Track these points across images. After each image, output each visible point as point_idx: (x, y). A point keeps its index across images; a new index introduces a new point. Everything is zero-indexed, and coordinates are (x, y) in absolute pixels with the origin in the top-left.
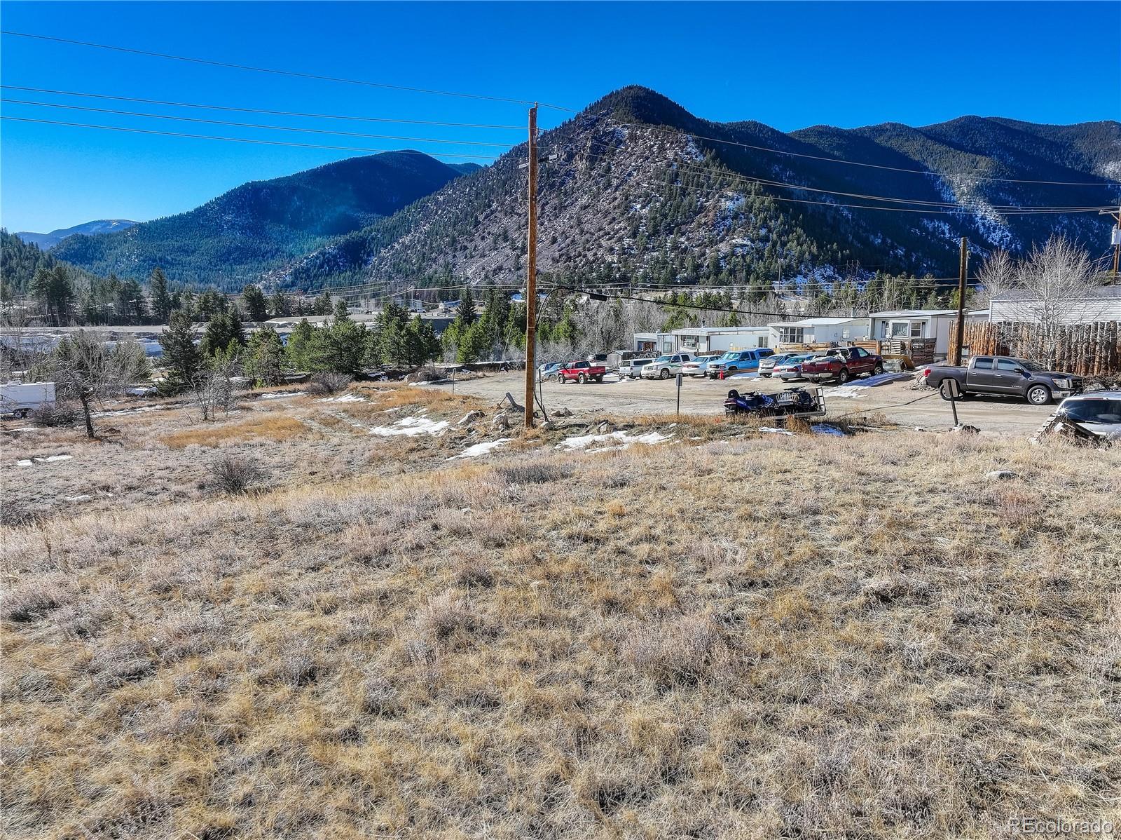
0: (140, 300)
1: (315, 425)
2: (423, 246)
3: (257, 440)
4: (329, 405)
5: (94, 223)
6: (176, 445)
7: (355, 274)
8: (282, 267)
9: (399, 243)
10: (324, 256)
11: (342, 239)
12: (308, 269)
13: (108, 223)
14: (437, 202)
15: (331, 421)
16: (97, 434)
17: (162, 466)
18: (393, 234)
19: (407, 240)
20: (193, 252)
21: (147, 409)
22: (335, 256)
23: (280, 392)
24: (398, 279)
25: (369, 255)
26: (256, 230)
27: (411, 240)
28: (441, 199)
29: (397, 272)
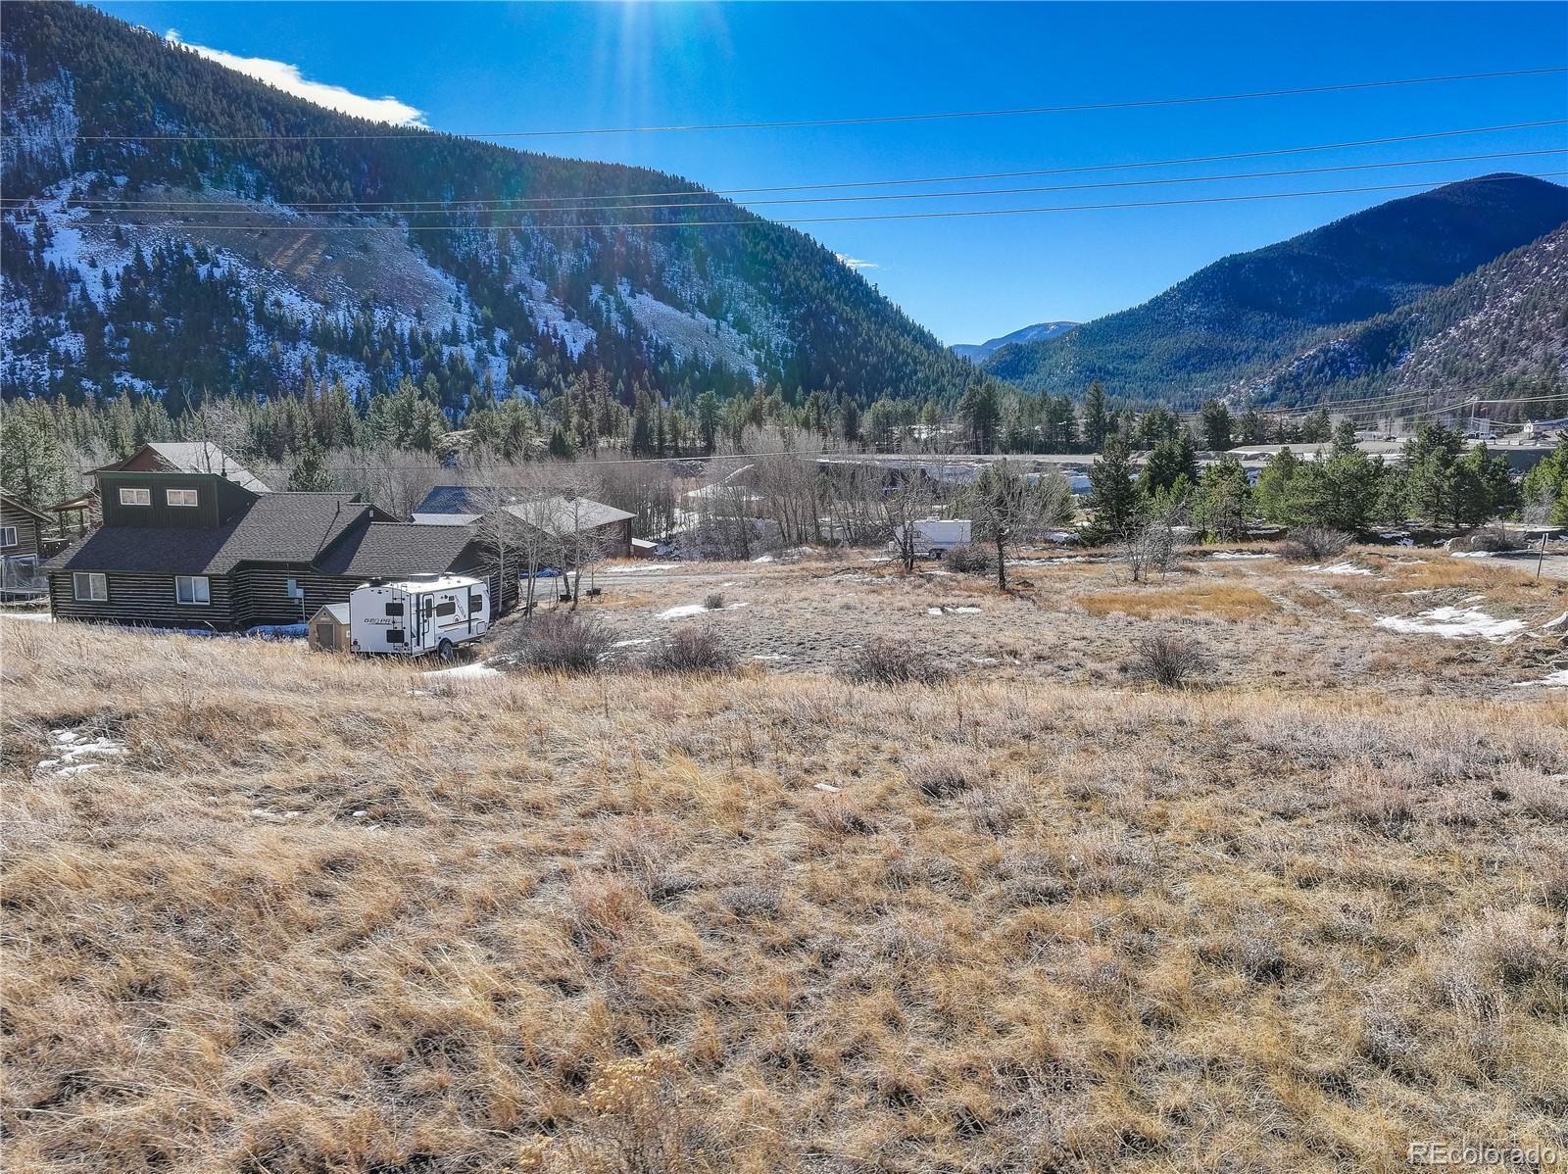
0: (1071, 421)
1: (1288, 604)
2: (1504, 330)
3: (1202, 615)
4: (1312, 576)
5: (1031, 328)
6: (1096, 609)
7: (1374, 380)
8: (1260, 374)
9: (1458, 328)
10: (1325, 355)
11: (1357, 328)
12: (1299, 375)
13: (1045, 326)
14: (1542, 254)
15: (1313, 600)
16: (1009, 586)
17: (1078, 635)
18: (1449, 314)
19: (1474, 321)
20: (1141, 357)
21: (1066, 560)
22: (1343, 354)
23: (1240, 551)
24: (1452, 385)
25: (1401, 349)
26: (1227, 324)
27: (1481, 322)
28: (1551, 247)
29: (1450, 373)
